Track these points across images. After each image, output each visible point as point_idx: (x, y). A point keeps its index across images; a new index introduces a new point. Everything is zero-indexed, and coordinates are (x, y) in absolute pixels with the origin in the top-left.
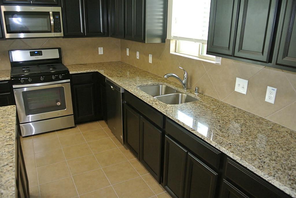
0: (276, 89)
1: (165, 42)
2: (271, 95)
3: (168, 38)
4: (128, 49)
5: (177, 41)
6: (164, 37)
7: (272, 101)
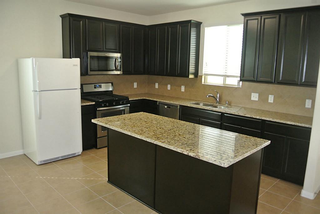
0: (273, 96)
1: (197, 77)
2: (271, 99)
3: (199, 74)
4: (158, 83)
5: (206, 76)
6: (196, 74)
7: (272, 102)
